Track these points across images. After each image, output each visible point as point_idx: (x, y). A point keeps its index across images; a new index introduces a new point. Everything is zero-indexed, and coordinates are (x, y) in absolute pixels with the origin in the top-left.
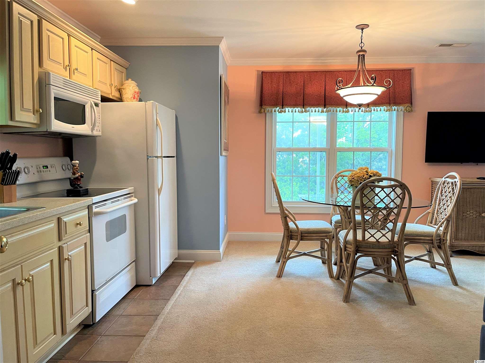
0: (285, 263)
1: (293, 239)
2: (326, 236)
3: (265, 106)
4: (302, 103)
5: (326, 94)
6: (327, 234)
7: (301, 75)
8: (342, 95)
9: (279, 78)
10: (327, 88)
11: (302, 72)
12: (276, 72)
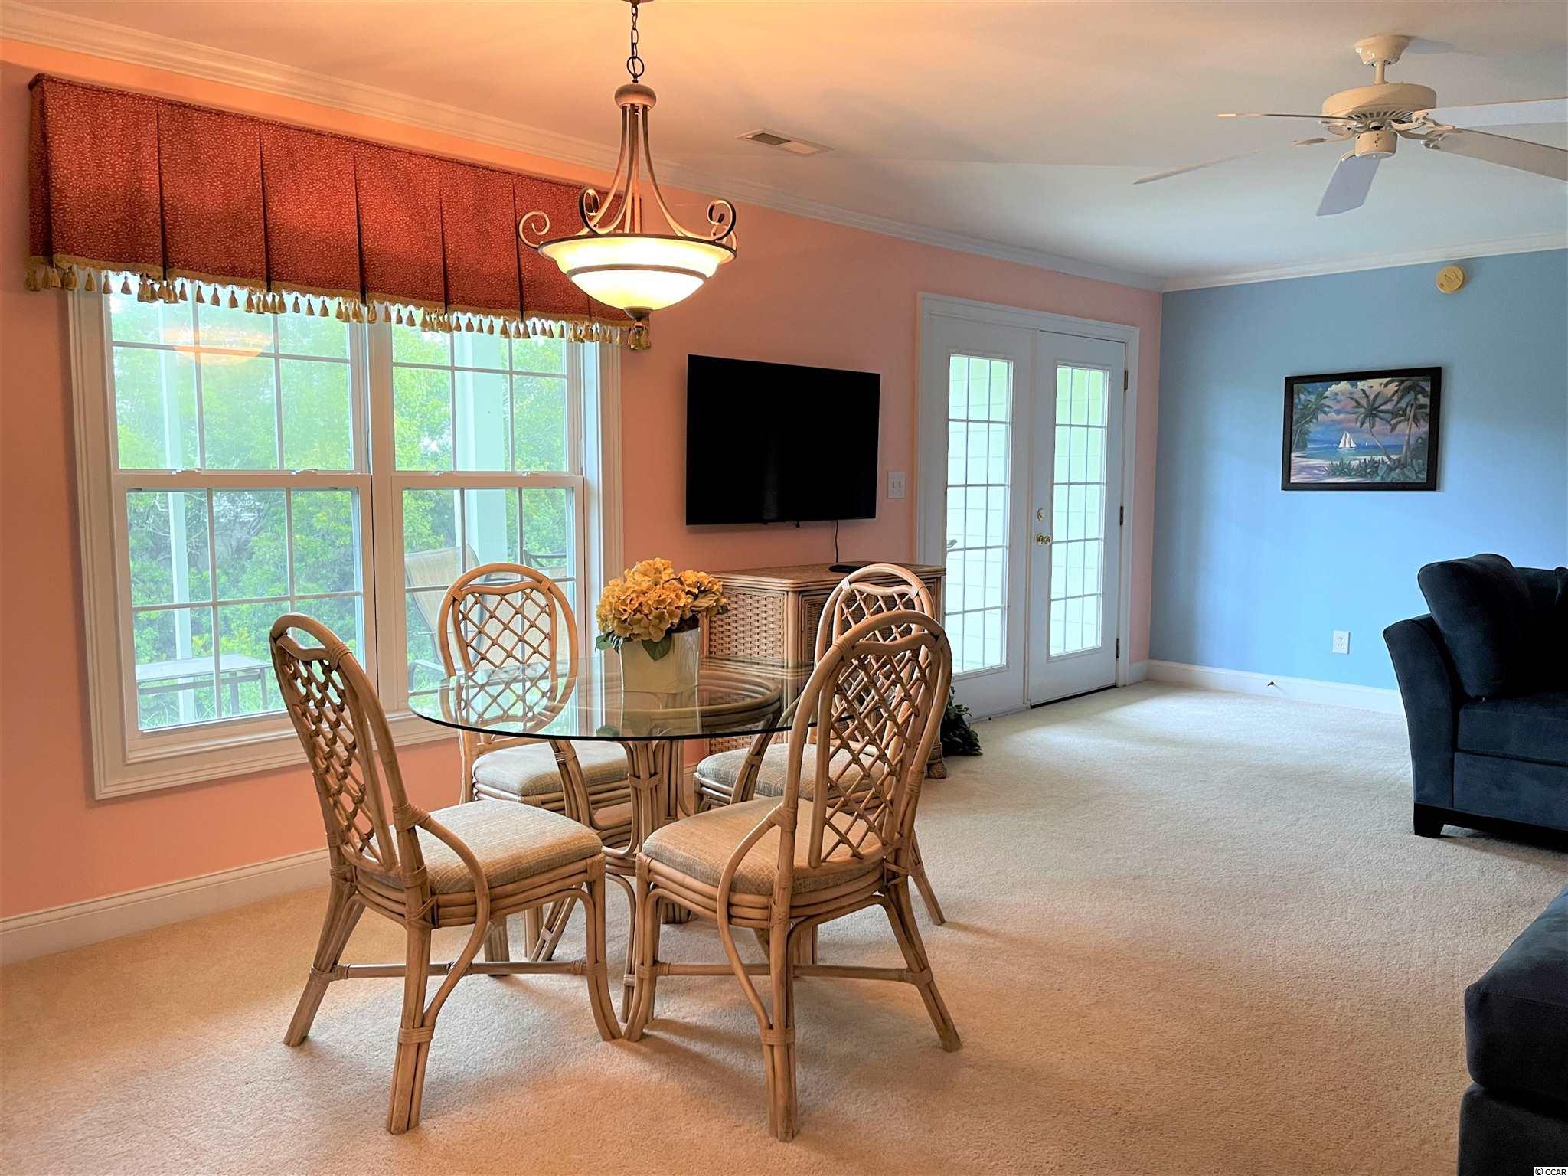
0: (424, 1047)
1: (441, 921)
2: (586, 871)
3: (67, 257)
4: (260, 266)
5: (367, 243)
6: (589, 861)
7: (245, 134)
8: (564, 268)
9: (136, 124)
10: (366, 216)
11: (252, 119)
12: (122, 94)
